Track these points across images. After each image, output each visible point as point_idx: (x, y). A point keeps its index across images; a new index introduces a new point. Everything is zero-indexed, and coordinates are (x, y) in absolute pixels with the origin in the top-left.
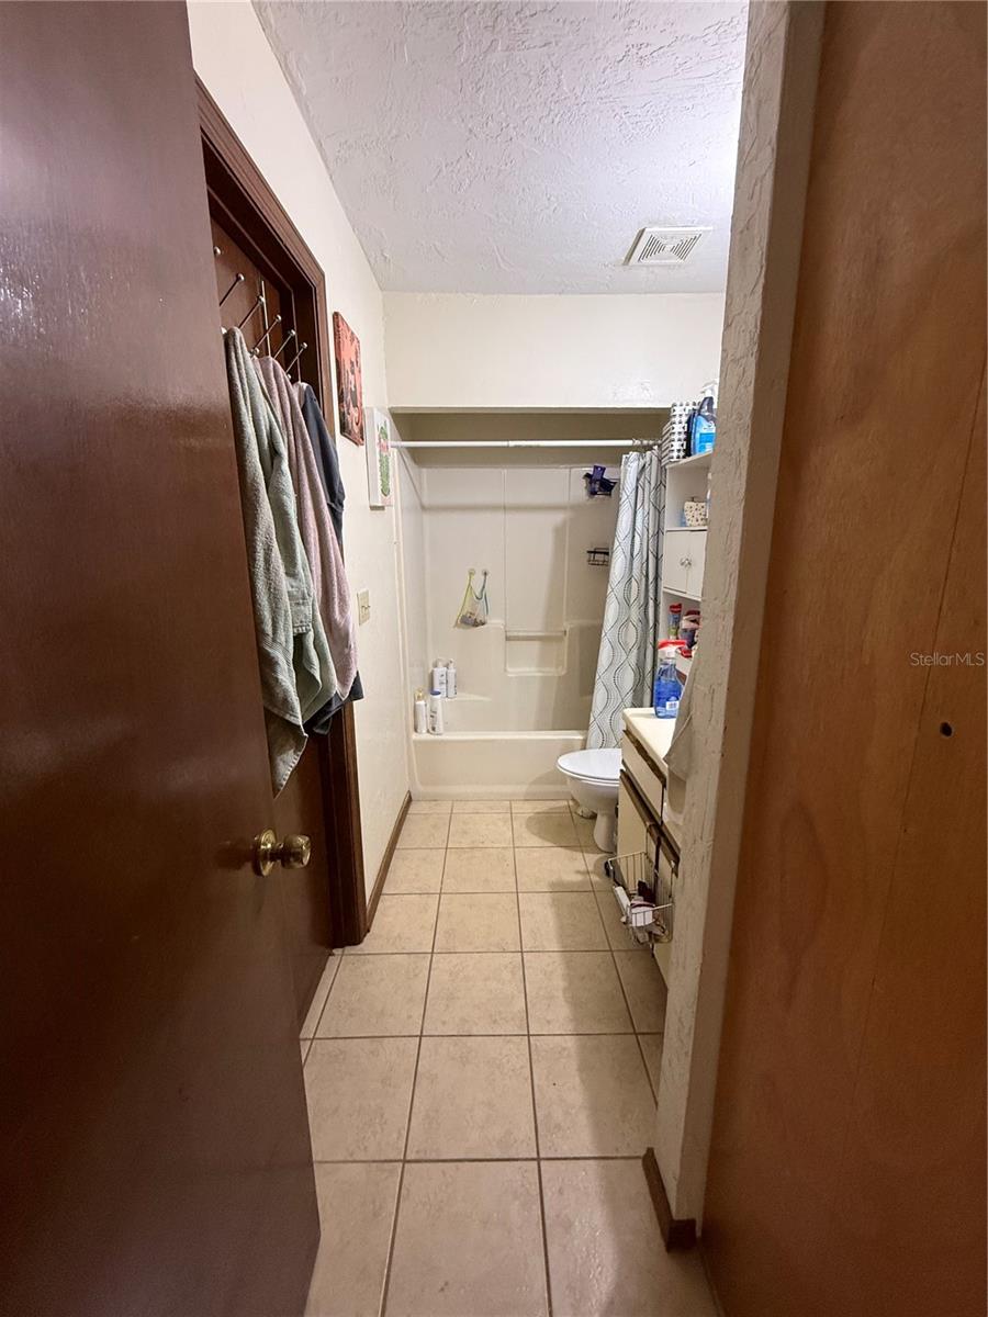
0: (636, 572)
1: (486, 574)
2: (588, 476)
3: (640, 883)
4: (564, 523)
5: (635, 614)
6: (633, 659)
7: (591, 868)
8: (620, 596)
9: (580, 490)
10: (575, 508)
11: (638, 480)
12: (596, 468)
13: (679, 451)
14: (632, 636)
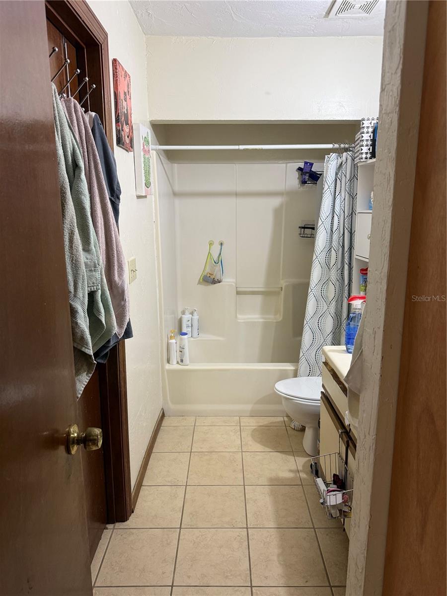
0: (335, 244)
1: (222, 244)
2: (300, 169)
3: (335, 475)
4: (281, 206)
5: (334, 275)
6: (332, 309)
7: (300, 468)
8: (323, 261)
9: (294, 180)
10: (290, 194)
11: (337, 174)
12: (306, 163)
13: (367, 153)
14: (331, 292)
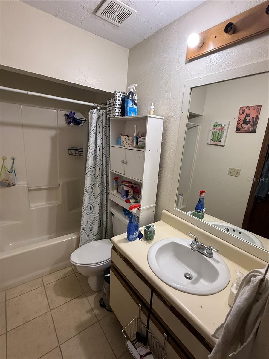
0: (98, 163)
1: (13, 159)
2: (66, 115)
4: (56, 135)
5: (98, 180)
6: (98, 200)
8: (91, 173)
9: (62, 122)
10: (60, 129)
11: (97, 122)
12: (71, 112)
13: (118, 112)
14: (98, 190)
